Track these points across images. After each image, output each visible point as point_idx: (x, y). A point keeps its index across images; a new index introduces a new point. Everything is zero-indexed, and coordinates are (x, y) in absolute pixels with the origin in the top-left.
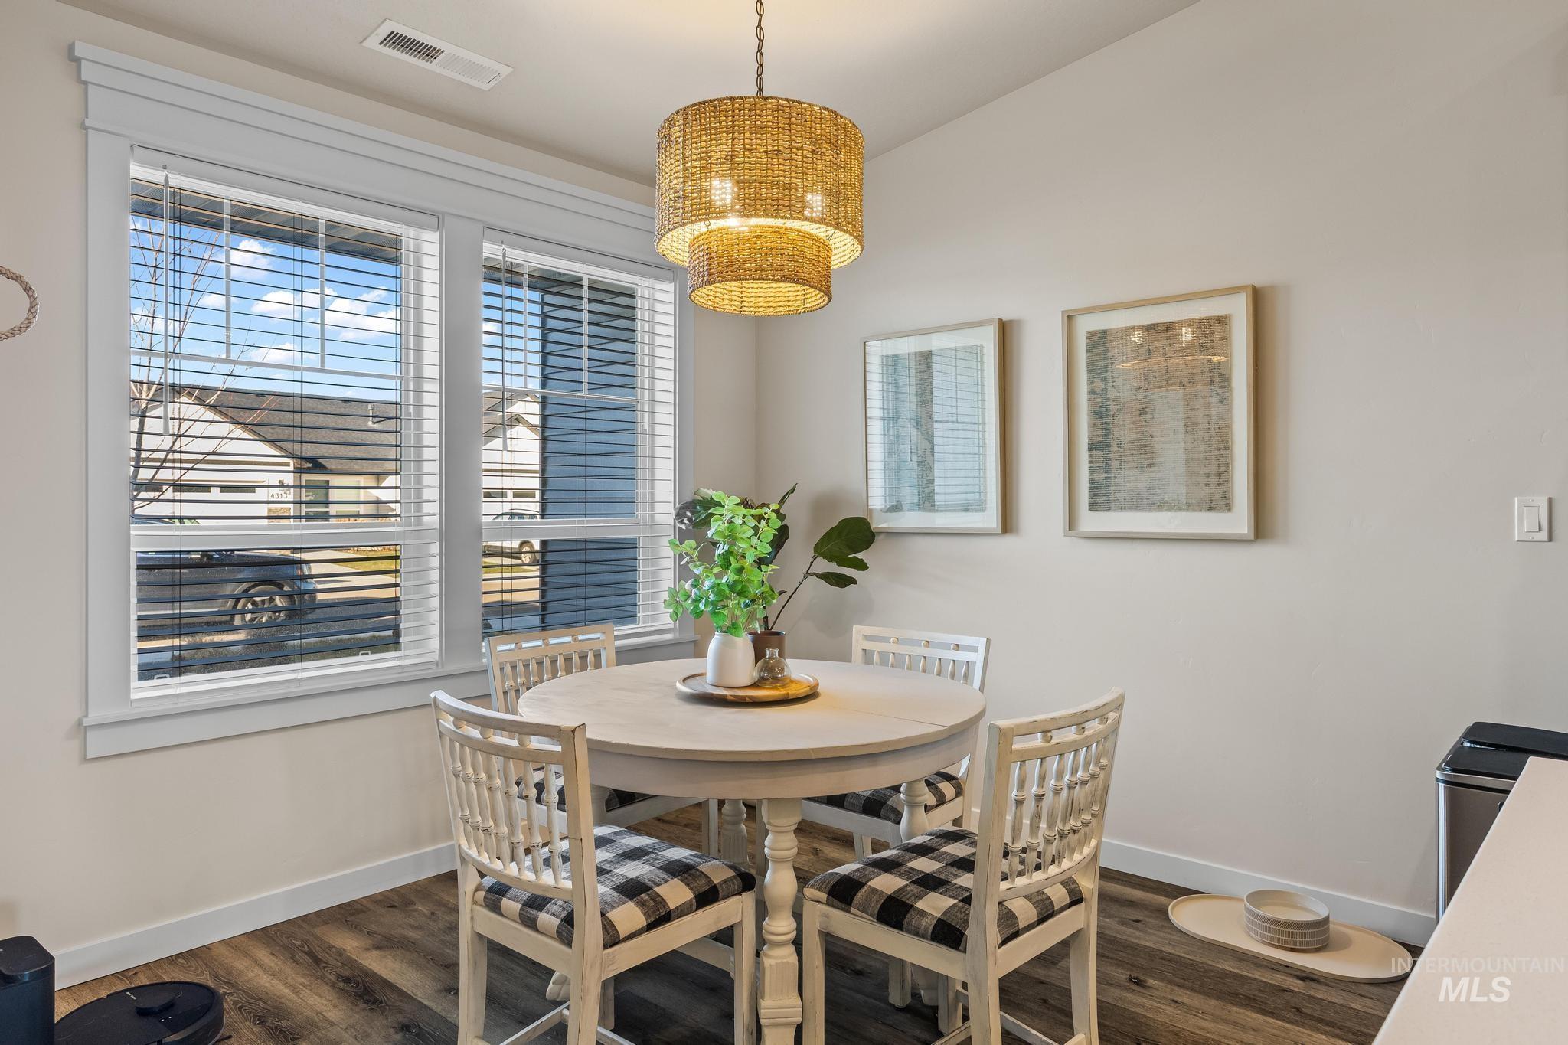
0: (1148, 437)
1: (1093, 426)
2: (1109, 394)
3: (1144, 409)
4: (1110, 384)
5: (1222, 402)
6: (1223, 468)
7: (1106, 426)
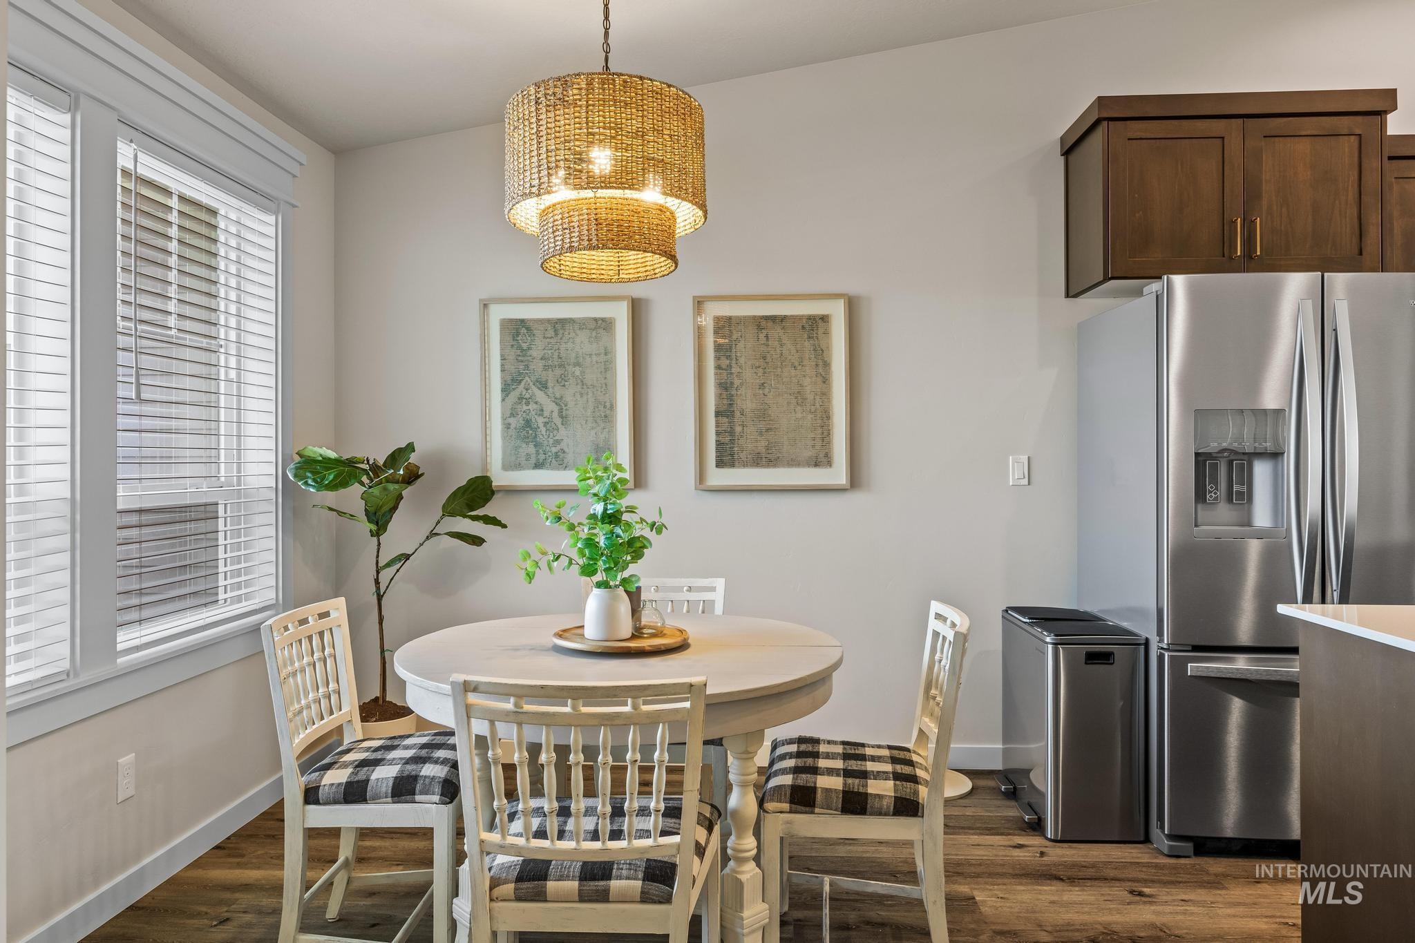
0: (766, 407)
1: (719, 397)
2: (733, 370)
3: (763, 384)
4: (734, 362)
5: (824, 382)
6: (825, 433)
7: (730, 397)
